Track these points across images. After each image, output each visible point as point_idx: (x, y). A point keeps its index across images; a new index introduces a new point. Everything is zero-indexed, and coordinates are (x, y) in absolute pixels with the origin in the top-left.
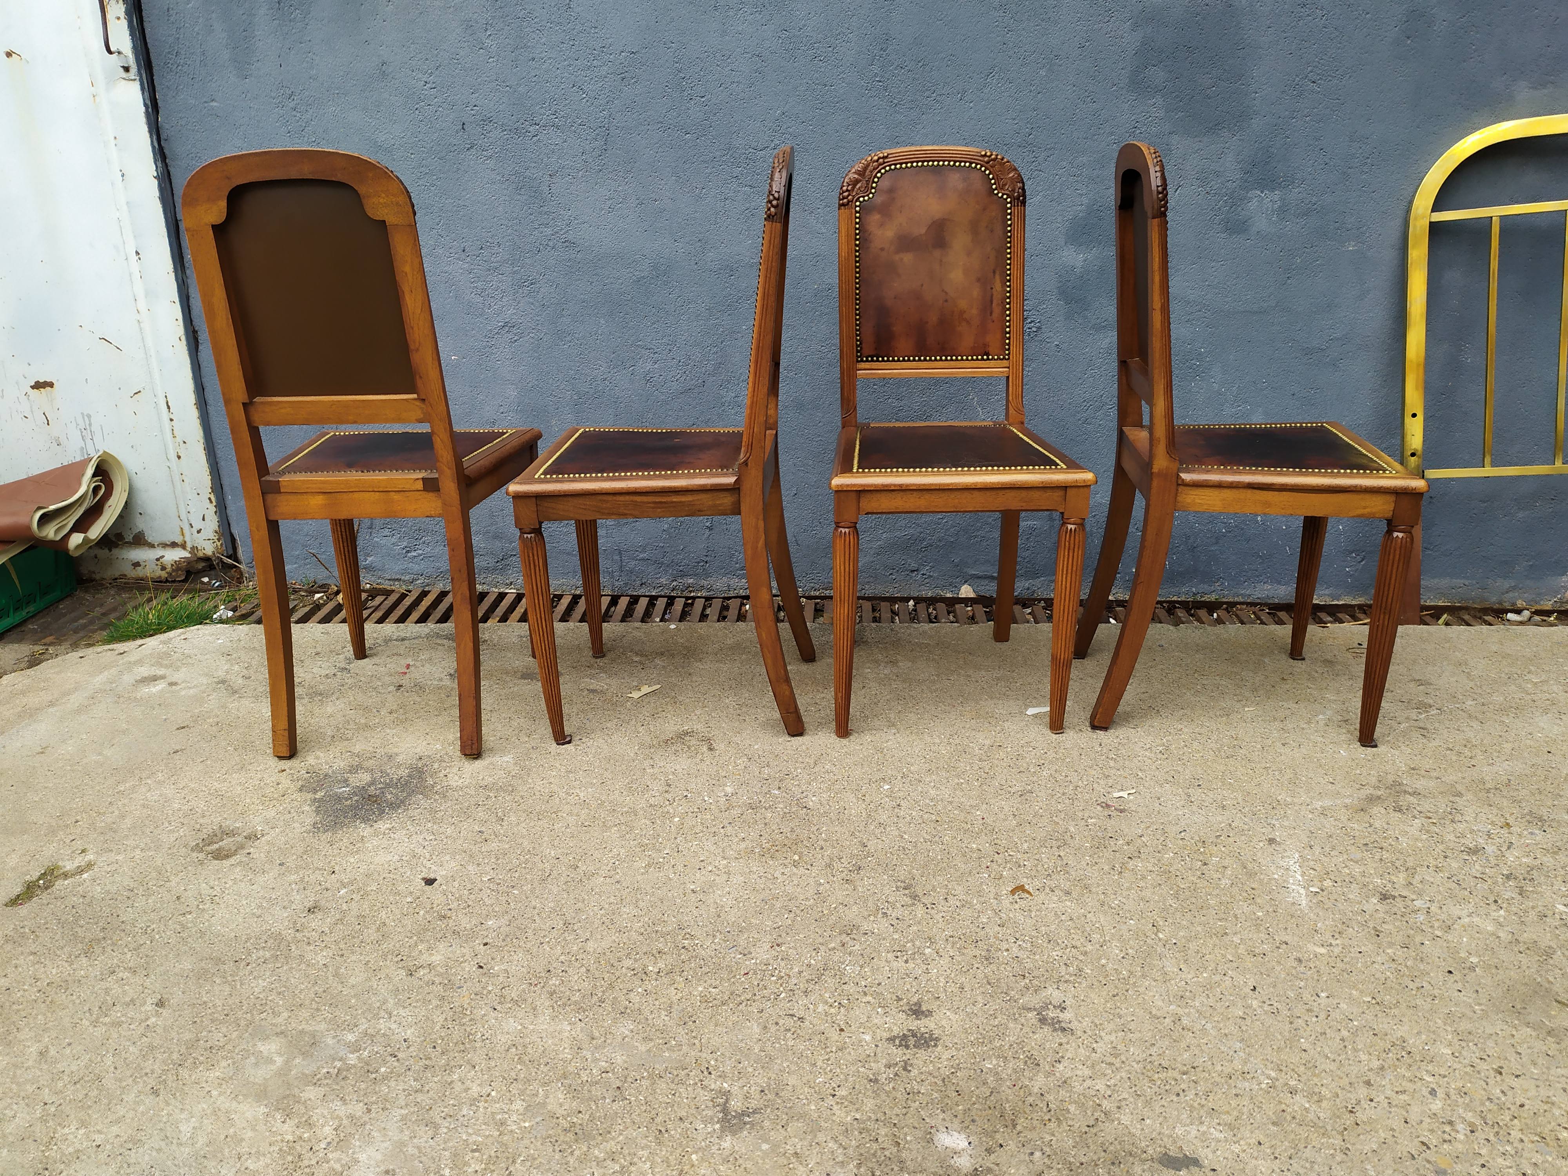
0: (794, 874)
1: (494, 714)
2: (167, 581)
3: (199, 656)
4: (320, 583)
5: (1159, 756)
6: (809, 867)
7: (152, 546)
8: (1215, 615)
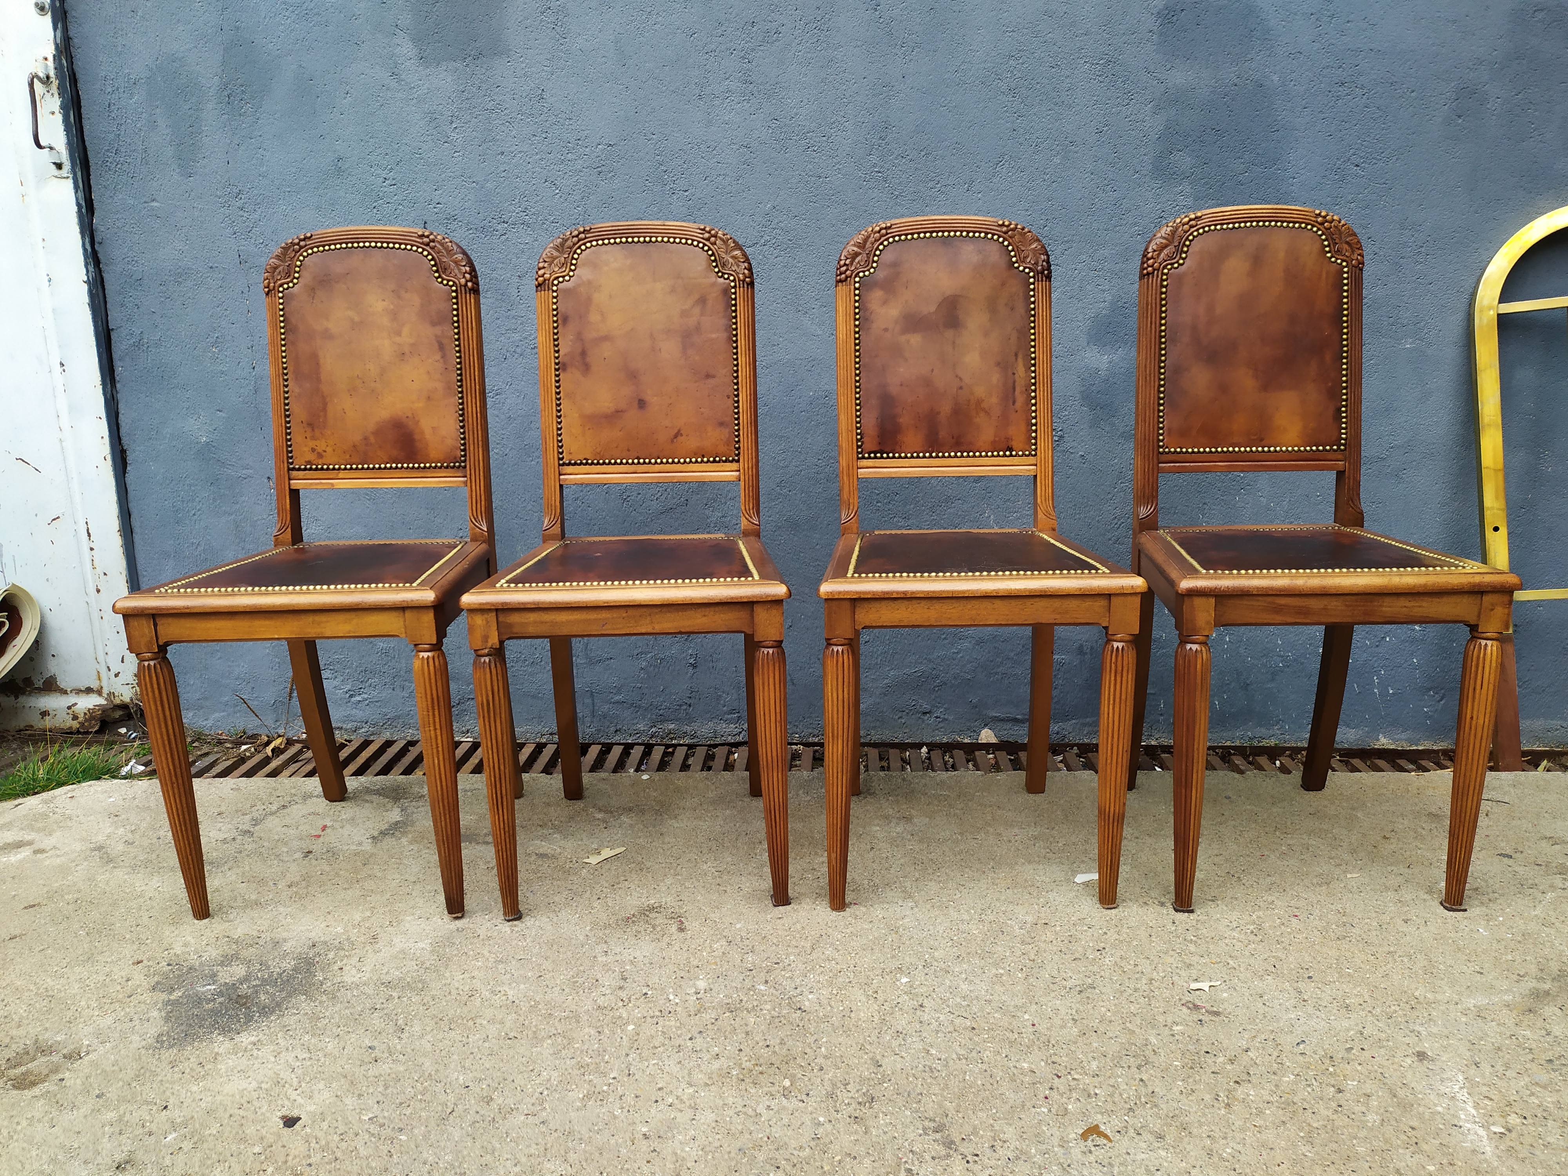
0: (784, 1108)
1: (418, 886)
2: (78, 732)
3: (81, 817)
4: (250, 733)
5: (1252, 937)
6: (804, 1097)
7: (65, 692)
8: (1278, 762)
